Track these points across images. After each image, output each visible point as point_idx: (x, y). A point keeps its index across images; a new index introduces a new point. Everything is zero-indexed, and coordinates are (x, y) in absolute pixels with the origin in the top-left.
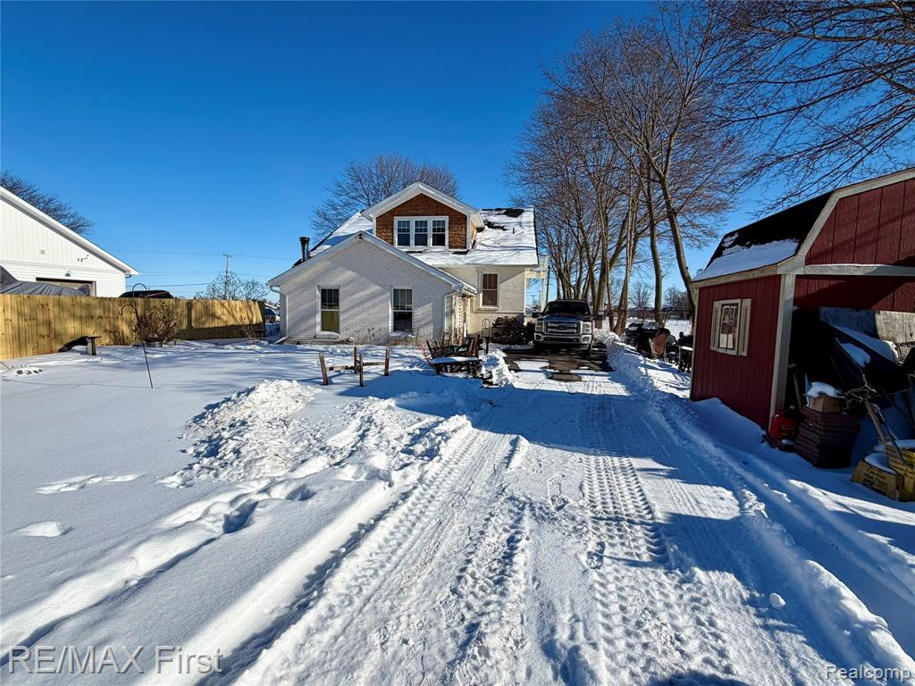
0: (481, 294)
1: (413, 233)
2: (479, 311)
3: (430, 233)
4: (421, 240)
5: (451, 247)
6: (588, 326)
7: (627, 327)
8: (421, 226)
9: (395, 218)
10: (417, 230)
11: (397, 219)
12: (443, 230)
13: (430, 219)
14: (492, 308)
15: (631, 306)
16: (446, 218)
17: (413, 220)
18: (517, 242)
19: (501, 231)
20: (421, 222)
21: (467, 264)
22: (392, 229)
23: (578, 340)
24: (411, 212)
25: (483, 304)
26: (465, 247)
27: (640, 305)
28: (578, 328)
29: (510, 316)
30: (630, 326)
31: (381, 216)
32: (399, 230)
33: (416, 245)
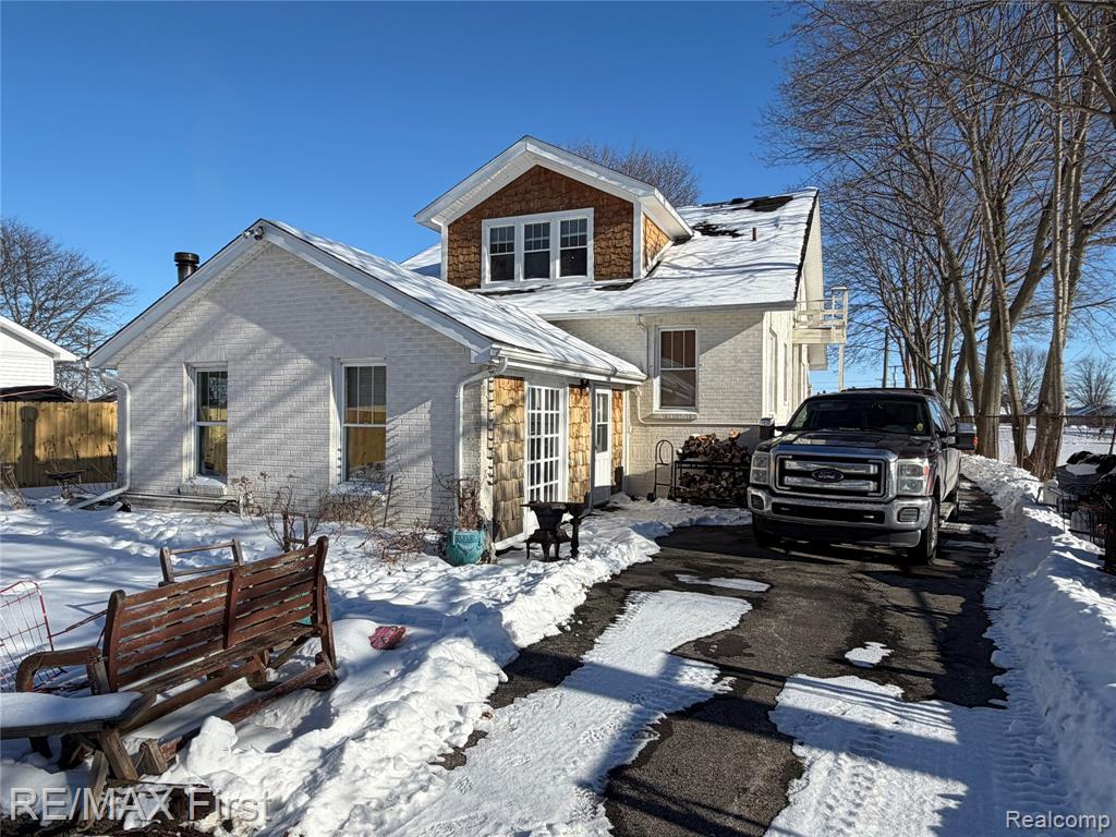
0: (656, 382)
1: (520, 252)
2: (651, 421)
3: (555, 248)
4: (537, 267)
5: (598, 276)
6: (917, 471)
7: (1062, 461)
8: (538, 234)
9: (484, 221)
10: (528, 246)
11: (487, 226)
12: (583, 240)
13: (555, 219)
14: (683, 412)
15: (1070, 403)
16: (587, 214)
17: (520, 223)
18: (754, 255)
19: (728, 238)
20: (537, 226)
21: (620, 309)
22: (480, 248)
23: (880, 516)
24: (517, 207)
25: (662, 404)
26: (631, 275)
27: (1090, 402)
28: (880, 478)
29: (723, 435)
30: (1073, 460)
31: (456, 222)
32: (493, 249)
33: (527, 276)
